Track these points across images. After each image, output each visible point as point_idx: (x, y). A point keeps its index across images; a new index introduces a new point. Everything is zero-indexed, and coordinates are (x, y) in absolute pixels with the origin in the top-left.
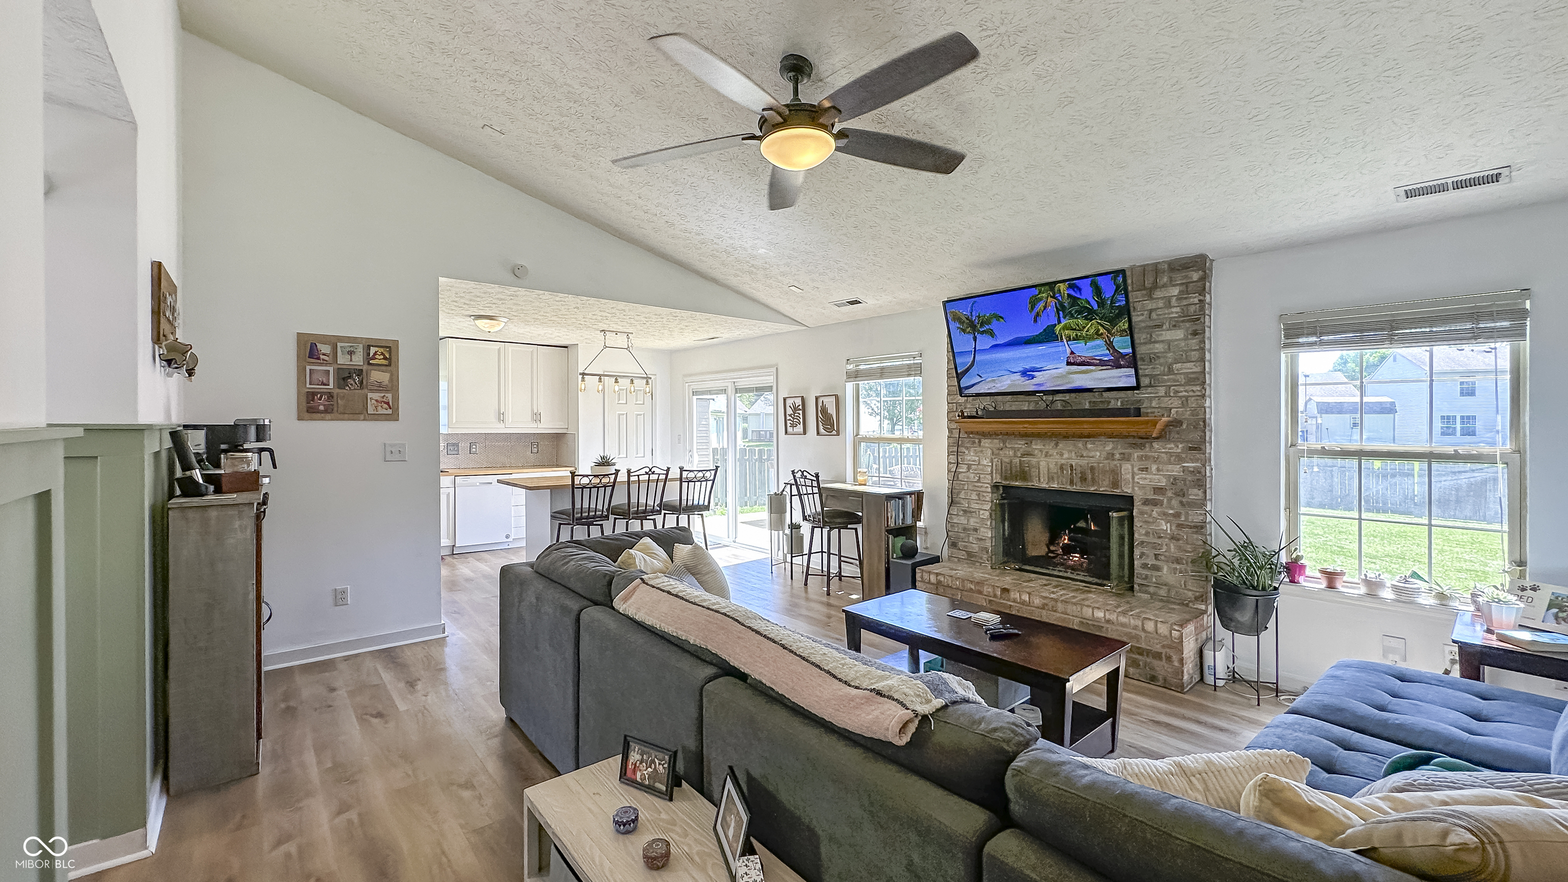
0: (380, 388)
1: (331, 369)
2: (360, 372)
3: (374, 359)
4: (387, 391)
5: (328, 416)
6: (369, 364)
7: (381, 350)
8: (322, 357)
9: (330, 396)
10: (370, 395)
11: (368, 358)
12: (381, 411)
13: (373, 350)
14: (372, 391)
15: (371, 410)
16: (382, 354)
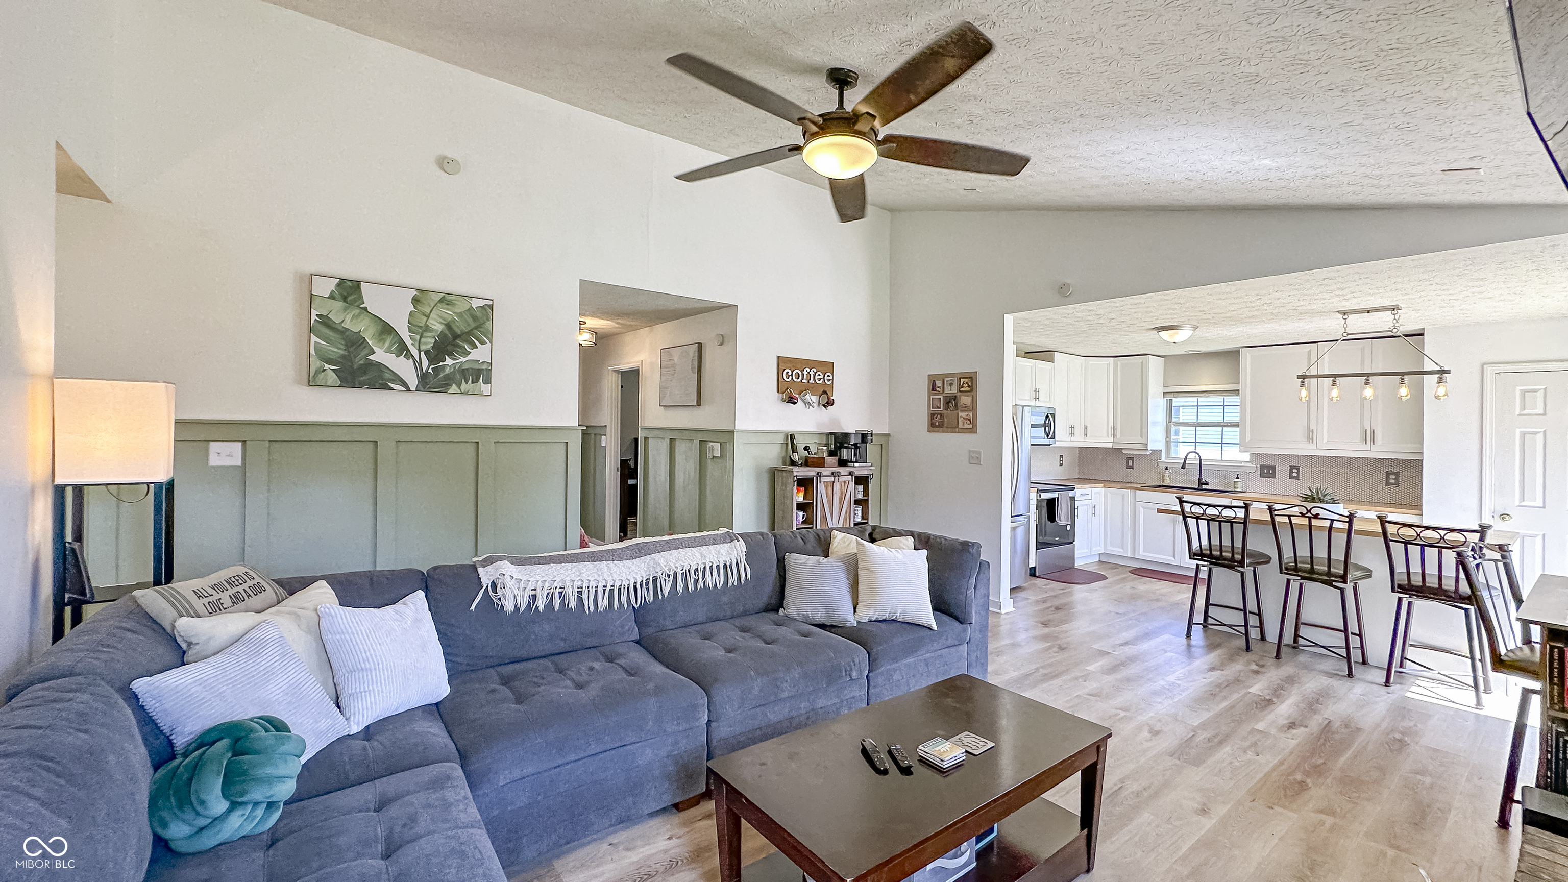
0: (966, 408)
1: (941, 397)
2: (955, 398)
3: (962, 387)
4: (970, 411)
5: (941, 429)
6: (961, 391)
7: (966, 380)
8: (938, 389)
9: (941, 415)
10: (960, 414)
11: (960, 387)
12: (966, 426)
13: (962, 380)
14: (962, 411)
15: (960, 426)
16: (967, 383)
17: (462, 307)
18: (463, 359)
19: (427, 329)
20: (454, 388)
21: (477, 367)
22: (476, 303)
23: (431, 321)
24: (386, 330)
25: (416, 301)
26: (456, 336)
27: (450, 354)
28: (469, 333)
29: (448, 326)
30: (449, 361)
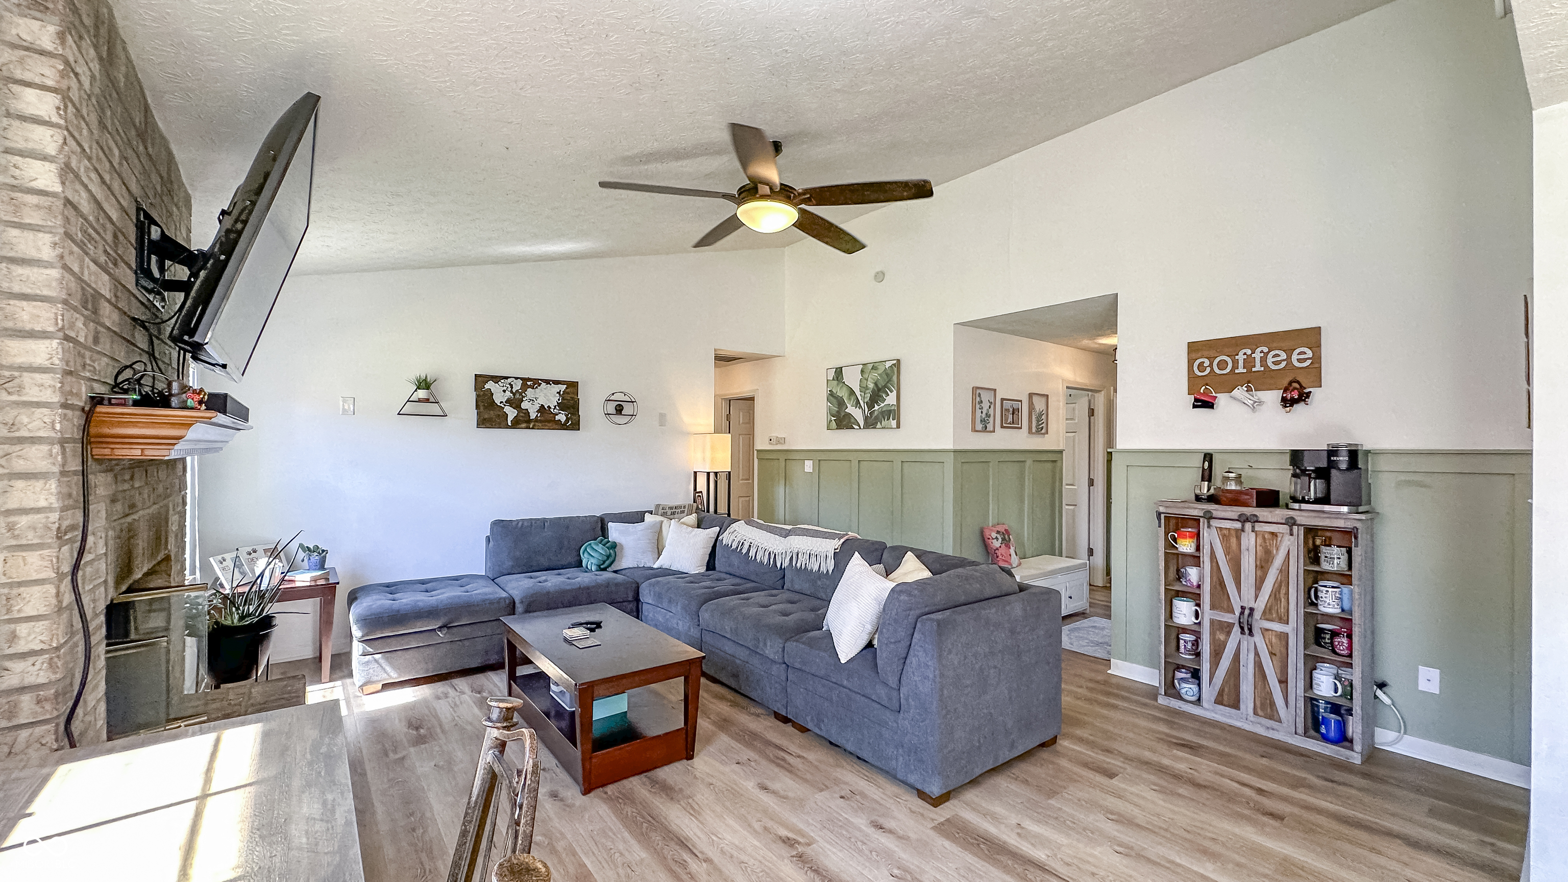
17: (881, 369)
18: (882, 405)
19: (867, 388)
20: (879, 425)
21: (889, 409)
22: (888, 364)
23: (869, 383)
24: (852, 392)
25: (862, 371)
26: (879, 390)
27: (877, 403)
28: (885, 386)
29: (876, 384)
30: (876, 407)
